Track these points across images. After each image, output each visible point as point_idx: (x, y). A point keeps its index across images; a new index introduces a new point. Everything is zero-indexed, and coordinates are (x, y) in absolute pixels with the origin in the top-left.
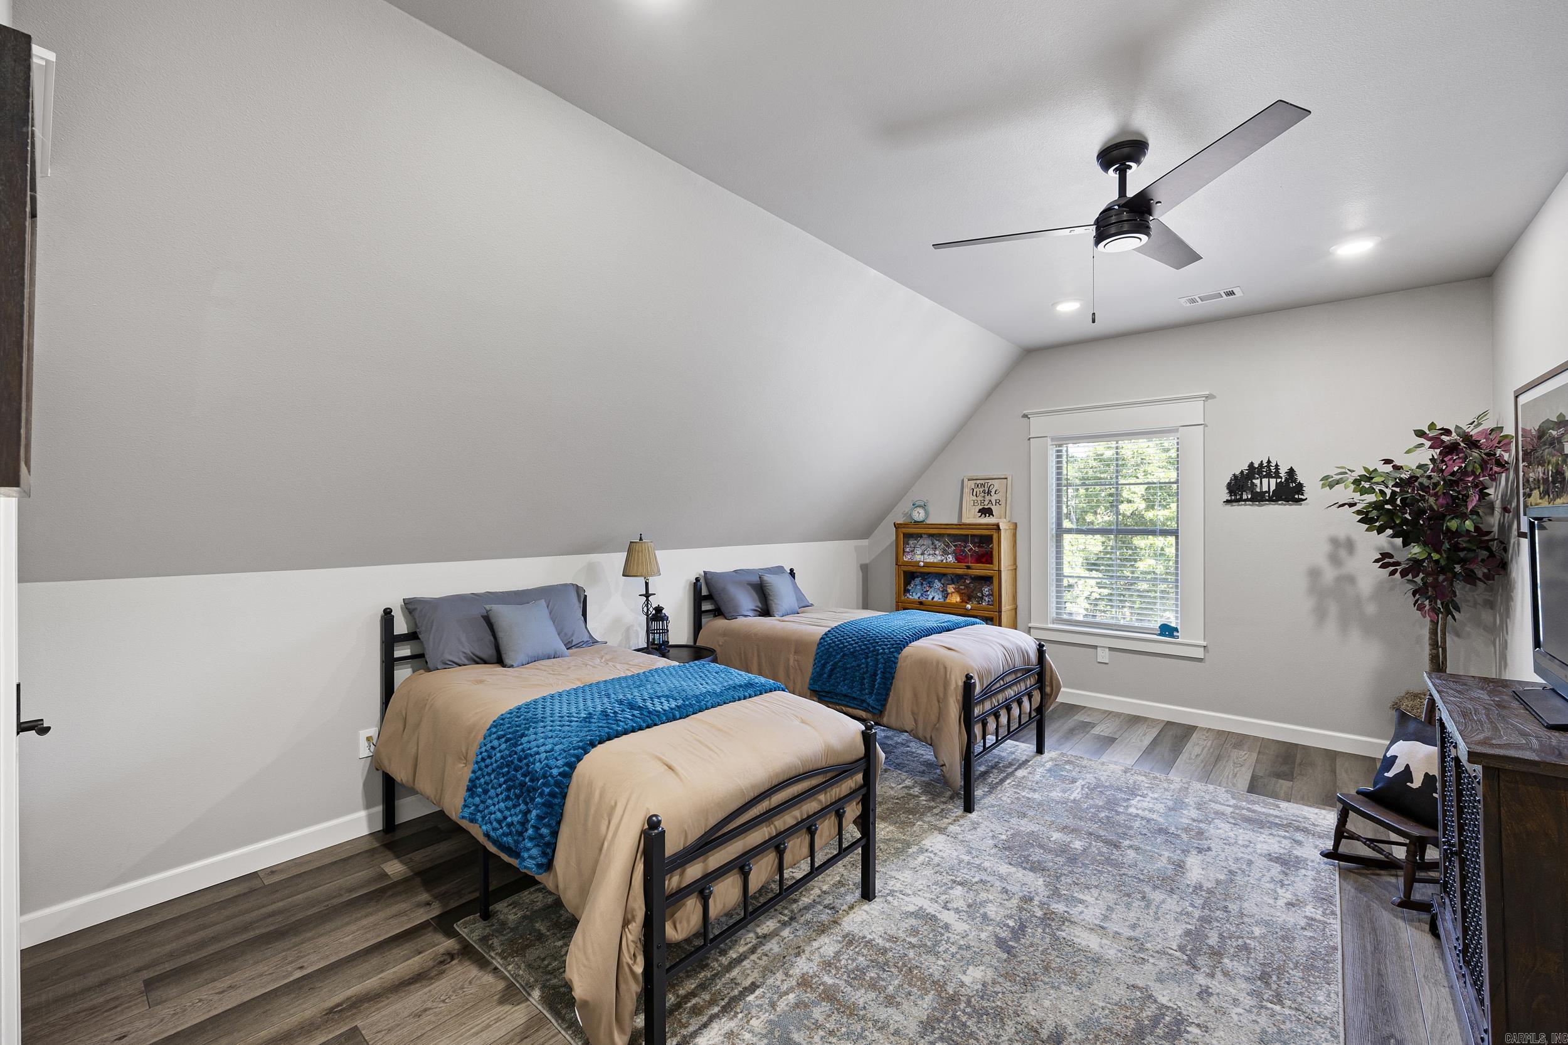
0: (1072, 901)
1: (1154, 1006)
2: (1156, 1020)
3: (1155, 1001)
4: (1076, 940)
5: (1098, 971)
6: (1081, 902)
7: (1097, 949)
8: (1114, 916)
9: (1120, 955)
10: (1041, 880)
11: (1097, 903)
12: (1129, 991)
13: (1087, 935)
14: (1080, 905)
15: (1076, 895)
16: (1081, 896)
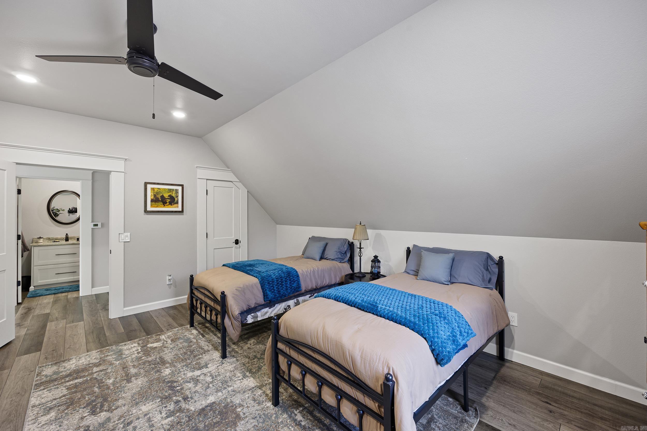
0: (171, 414)
1: (105, 409)
2: (102, 406)
3: (106, 411)
4: (151, 403)
5: (133, 402)
6: (167, 417)
7: (141, 407)
8: (147, 424)
9: (130, 413)
10: (193, 409)
11: (160, 423)
12: (117, 405)
13: (149, 408)
14: (166, 415)
15: (172, 418)
16: (169, 419)
